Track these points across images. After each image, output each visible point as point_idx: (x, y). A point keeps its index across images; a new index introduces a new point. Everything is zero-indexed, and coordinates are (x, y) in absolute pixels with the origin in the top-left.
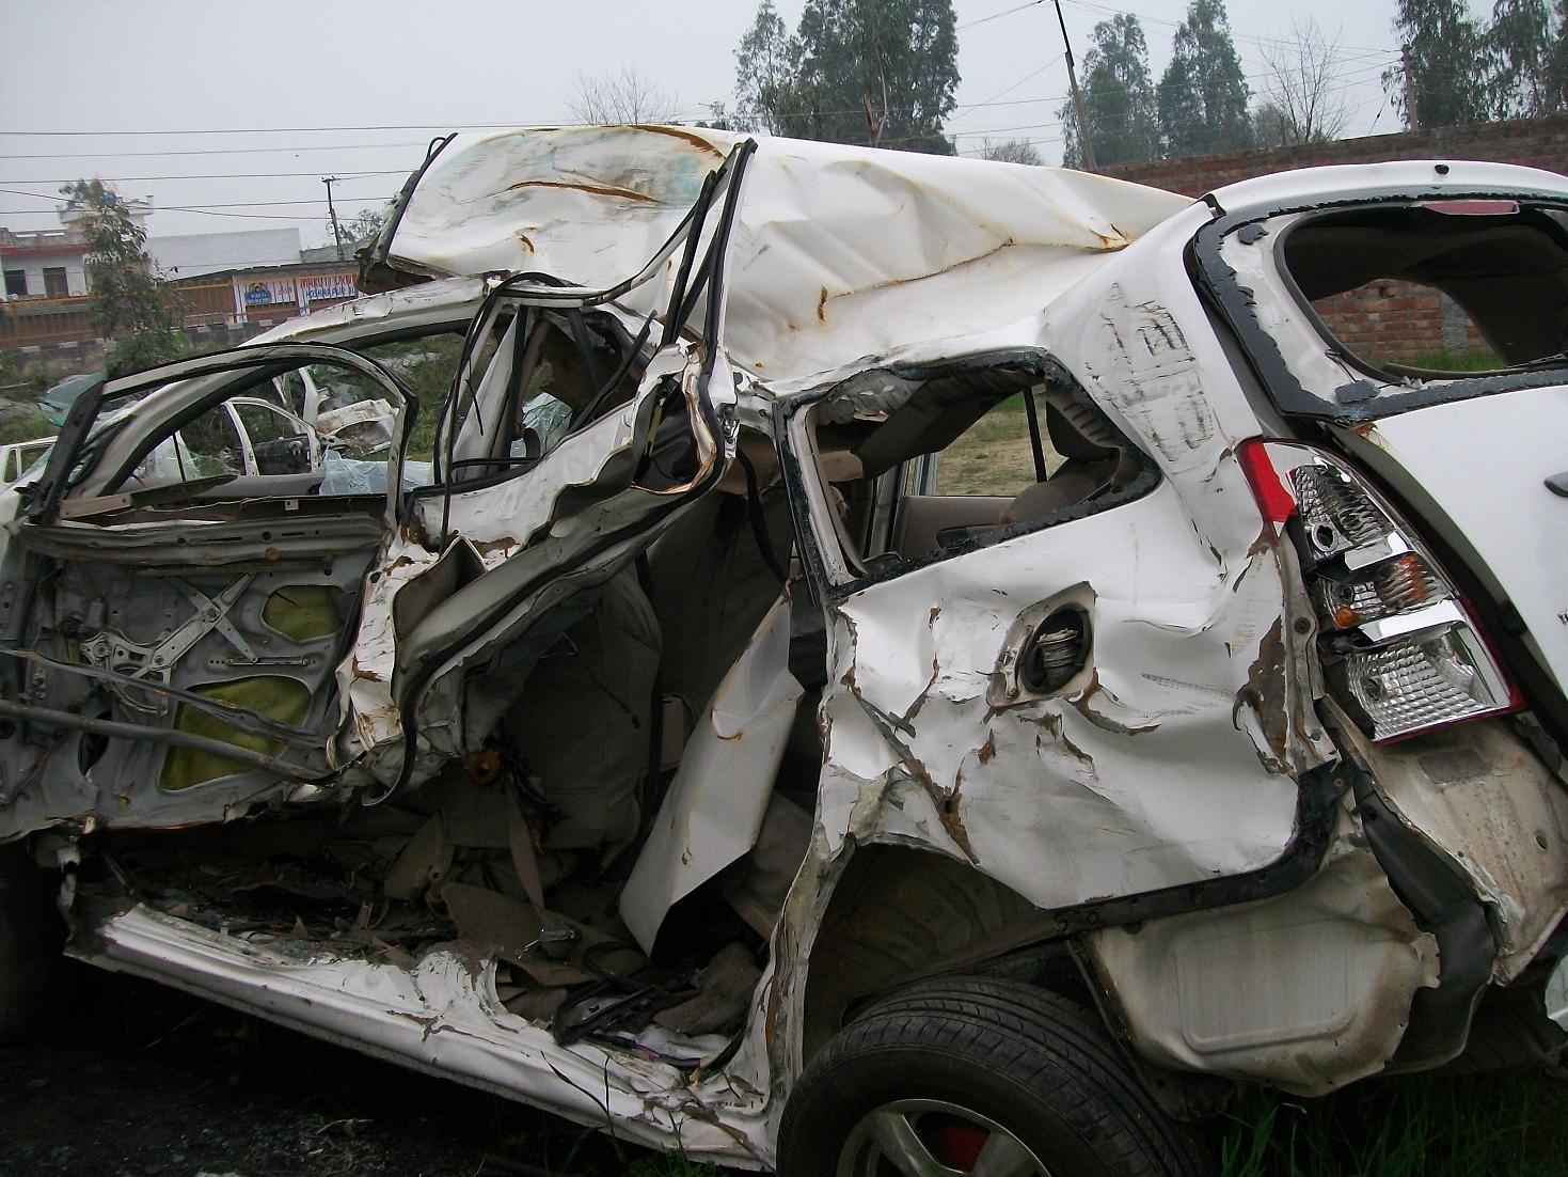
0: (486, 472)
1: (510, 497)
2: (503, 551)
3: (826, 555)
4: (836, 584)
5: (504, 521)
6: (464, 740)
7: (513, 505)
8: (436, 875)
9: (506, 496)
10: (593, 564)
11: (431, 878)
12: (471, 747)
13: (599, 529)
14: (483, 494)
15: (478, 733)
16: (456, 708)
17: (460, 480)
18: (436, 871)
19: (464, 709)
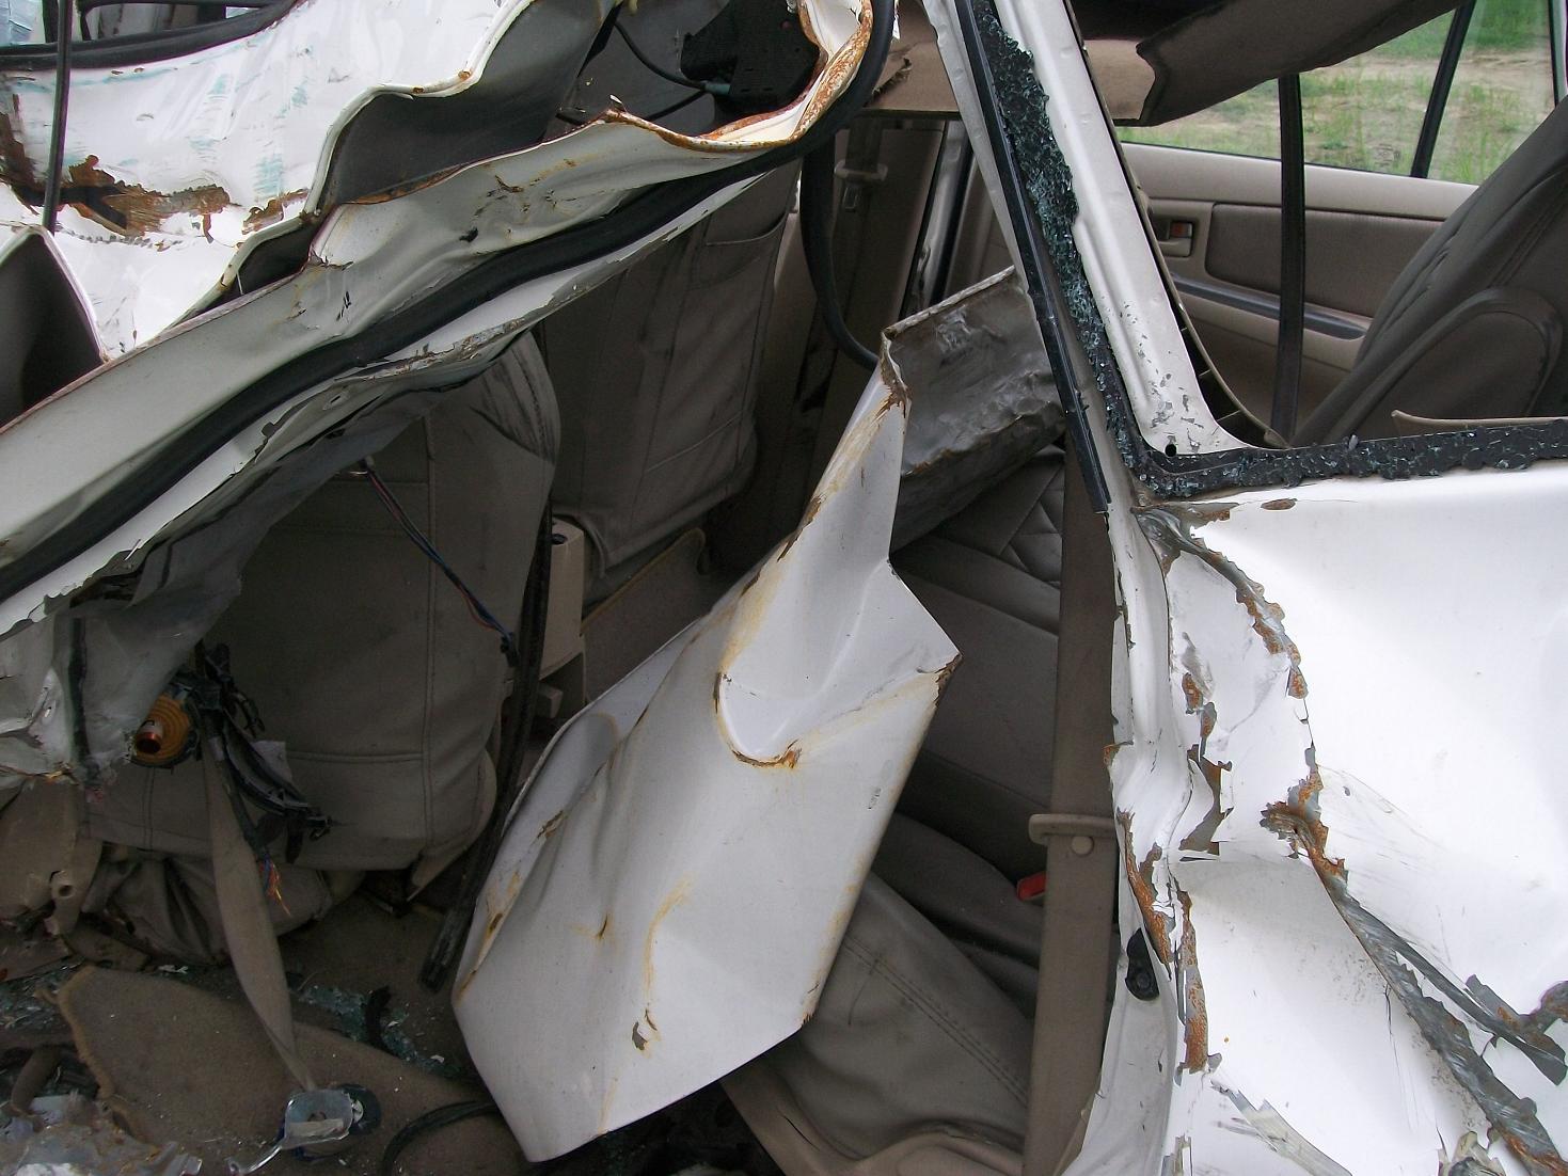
0: (169, 21)
1: (220, 88)
2: (200, 219)
3: (1138, 357)
4: (1171, 449)
5: (201, 146)
6: (81, 740)
7: (227, 103)
8: (65, 890)
9: (212, 83)
10: (445, 341)
11: (55, 895)
12: (100, 757)
13: (472, 236)
14: (158, 73)
15: (117, 719)
16: (51, 678)
17: (109, 35)
18: (66, 882)
19: (77, 673)
